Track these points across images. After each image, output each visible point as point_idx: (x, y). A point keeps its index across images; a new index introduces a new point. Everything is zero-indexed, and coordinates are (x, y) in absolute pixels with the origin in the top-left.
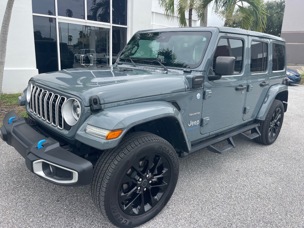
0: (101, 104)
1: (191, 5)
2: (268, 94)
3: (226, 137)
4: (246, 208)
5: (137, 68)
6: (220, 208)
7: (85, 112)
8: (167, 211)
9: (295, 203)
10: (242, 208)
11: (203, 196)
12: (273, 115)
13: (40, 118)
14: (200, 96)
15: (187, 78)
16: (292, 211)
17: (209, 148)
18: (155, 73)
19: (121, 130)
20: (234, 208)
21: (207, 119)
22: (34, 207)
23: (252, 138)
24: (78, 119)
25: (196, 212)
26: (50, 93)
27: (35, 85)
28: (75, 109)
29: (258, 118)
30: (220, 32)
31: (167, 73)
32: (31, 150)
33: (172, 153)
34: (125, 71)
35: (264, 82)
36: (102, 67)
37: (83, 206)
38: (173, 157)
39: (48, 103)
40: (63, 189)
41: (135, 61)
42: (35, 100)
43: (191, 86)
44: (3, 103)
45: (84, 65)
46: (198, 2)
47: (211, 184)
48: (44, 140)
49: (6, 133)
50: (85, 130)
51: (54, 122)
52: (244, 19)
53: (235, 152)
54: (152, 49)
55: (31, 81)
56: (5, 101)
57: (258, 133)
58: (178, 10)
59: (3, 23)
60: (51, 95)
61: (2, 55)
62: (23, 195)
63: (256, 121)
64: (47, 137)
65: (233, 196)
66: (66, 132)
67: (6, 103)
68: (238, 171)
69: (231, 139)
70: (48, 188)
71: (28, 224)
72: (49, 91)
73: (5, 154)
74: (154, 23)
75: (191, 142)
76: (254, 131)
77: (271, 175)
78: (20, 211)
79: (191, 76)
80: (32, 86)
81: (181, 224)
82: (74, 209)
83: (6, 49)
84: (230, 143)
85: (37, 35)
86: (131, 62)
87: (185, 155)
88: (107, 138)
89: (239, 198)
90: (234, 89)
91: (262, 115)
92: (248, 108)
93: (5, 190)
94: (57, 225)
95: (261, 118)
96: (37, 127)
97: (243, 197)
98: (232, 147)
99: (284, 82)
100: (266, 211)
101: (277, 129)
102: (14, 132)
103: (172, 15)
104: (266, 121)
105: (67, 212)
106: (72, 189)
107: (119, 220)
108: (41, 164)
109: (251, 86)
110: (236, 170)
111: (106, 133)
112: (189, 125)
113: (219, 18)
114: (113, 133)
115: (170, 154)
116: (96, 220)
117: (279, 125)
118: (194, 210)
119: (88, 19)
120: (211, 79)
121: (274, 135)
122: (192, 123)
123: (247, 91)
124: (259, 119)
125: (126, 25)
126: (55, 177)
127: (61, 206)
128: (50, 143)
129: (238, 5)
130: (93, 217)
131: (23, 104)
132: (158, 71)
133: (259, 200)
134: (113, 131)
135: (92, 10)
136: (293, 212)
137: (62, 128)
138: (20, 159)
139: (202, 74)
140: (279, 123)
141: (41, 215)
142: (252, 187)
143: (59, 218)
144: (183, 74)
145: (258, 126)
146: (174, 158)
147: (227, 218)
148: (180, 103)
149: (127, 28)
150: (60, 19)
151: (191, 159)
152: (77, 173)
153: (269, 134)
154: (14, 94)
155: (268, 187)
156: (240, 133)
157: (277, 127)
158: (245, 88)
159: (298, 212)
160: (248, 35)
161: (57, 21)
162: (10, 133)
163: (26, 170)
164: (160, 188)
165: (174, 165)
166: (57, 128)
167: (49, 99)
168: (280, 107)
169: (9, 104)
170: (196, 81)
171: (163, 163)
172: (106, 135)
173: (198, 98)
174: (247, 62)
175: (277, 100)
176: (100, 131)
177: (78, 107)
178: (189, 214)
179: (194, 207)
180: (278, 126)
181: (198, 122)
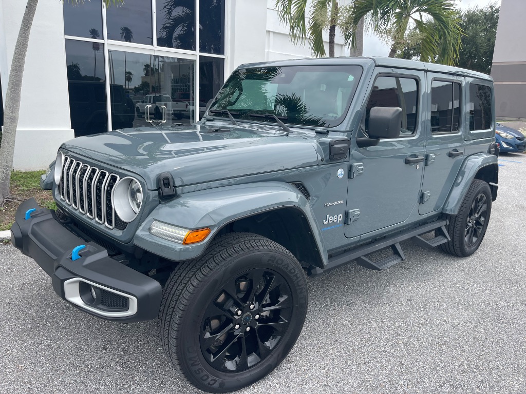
0: (176, 187)
1: (334, 20)
2: (463, 169)
3: (389, 242)
4: (421, 363)
5: (238, 127)
6: (377, 361)
7: (150, 200)
8: (287, 367)
9: (506, 354)
10: (414, 362)
11: (349, 343)
12: (473, 206)
13: (76, 210)
14: (343, 172)
15: (321, 144)
16: (501, 368)
17: (359, 261)
18: (267, 135)
19: (209, 228)
20: (401, 362)
21: (355, 211)
22: (66, 358)
23: (435, 245)
24: (137, 211)
25: (337, 368)
26: (93, 169)
27: (69, 156)
28: (133, 194)
29: (446, 210)
30: (377, 66)
31: (287, 135)
32: (62, 263)
33: (294, 269)
34: (218, 133)
35: (455, 150)
36: (179, 125)
37: (146, 358)
38: (296, 275)
39: (89, 186)
40: (114, 329)
41: (235, 116)
42: (68, 181)
43: (328, 157)
44: (15, 187)
45: (151, 122)
46: (345, 15)
47: (363, 322)
48: (83, 246)
49: (20, 235)
50: (150, 229)
51: (100, 217)
52: (425, 43)
53: (407, 269)
54: (265, 94)
55: (61, 149)
56: (18, 184)
57: (445, 237)
58: (311, 28)
59: (15, 53)
60: (94, 171)
61: (13, 107)
62: (47, 339)
63: (442, 216)
64: (87, 241)
65: (401, 342)
66: (118, 233)
67: (20, 187)
68: (410, 300)
69: (398, 247)
70: (90, 327)
71: (56, 386)
72: (91, 166)
73: (18, 271)
74: (271, 51)
75: (328, 251)
76: (439, 232)
77: (467, 307)
78: (43, 364)
79: (327, 139)
80: (63, 158)
81: (310, 388)
82: (132, 362)
83: (19, 97)
84: (396, 253)
85: (73, 71)
86: (228, 117)
87: (318, 272)
88: (185, 242)
89: (411, 345)
90: (402, 162)
91: (453, 205)
92: (427, 193)
93: (18, 332)
94: (103, 387)
95: (451, 210)
96: (72, 225)
97: (417, 344)
98: (400, 259)
99: (491, 150)
100: (457, 367)
101: (479, 230)
102: (34, 233)
103: (301, 36)
104: (461, 216)
105: (120, 366)
106: (129, 330)
107: (201, 378)
108: (77, 285)
109: (432, 156)
110: (408, 300)
111: (183, 234)
112: (325, 223)
113: (381, 40)
114: (196, 234)
115: (290, 271)
116: (168, 380)
117: (482, 223)
118: (333, 364)
119: (158, 45)
120: (361, 144)
121: (475, 239)
122: (330, 219)
123: (426, 165)
124: (447, 212)
125: (223, 53)
126: (100, 306)
127: (111, 357)
128: (91, 250)
129: (414, 19)
130: (164, 375)
131: (48, 188)
132: (273, 131)
133: (445, 349)
134: (195, 230)
135: (164, 28)
136: (502, 370)
137: (112, 226)
138: (44, 279)
139: (347, 136)
140: (482, 219)
141: (78, 372)
142: (434, 327)
143: (108, 376)
144: (315, 137)
145: (445, 224)
146: (298, 278)
147: (388, 379)
148: (309, 185)
149: (224, 59)
150: (111, 45)
151: (331, 281)
152: (135, 299)
153: (466, 239)
154: (33, 172)
155: (460, 327)
156: (415, 237)
157: (480, 227)
158: (421, 159)
159: (510, 369)
160: (426, 71)
161: (107, 48)
162: (27, 236)
163: (52, 297)
164: (275, 327)
165: (299, 289)
166: (104, 226)
167: (91, 178)
168: (485, 192)
169: (25, 188)
170: (335, 148)
171: (280, 285)
172: (184, 237)
173: (340, 177)
174: (424, 116)
175: (478, 181)
176: (173, 230)
177: (138, 191)
178: (324, 371)
179: (333, 360)
180: (480, 224)
181: (340, 218)
